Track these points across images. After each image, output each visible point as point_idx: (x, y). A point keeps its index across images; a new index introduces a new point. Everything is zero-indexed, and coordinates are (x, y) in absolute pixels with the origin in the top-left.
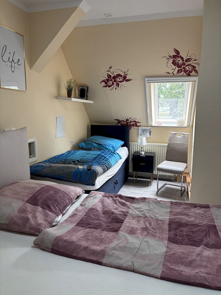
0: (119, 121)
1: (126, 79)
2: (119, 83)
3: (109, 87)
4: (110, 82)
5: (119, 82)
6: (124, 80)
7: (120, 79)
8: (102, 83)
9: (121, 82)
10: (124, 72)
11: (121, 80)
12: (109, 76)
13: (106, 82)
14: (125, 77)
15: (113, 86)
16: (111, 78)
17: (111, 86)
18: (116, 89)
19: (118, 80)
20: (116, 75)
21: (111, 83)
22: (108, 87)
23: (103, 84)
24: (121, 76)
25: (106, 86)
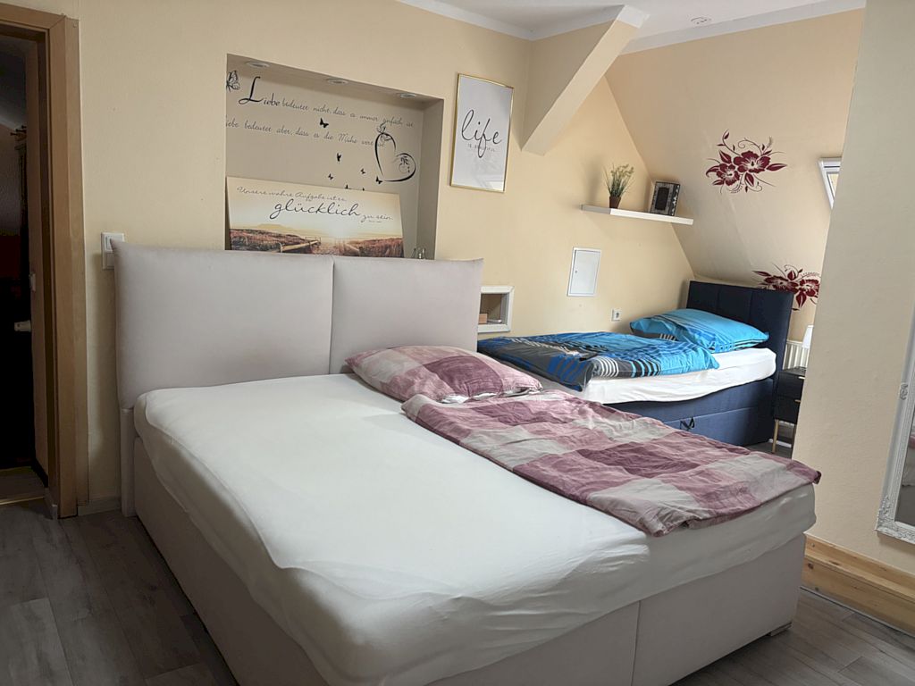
0: (770, 279)
1: (770, 164)
2: (752, 174)
3: (729, 183)
4: (729, 173)
5: (750, 171)
6: (764, 166)
7: (753, 164)
8: (709, 174)
9: (757, 171)
10: (761, 147)
11: (756, 166)
12: (726, 157)
13: (720, 170)
14: (765, 160)
15: (738, 182)
16: (730, 162)
17: (733, 182)
18: (746, 189)
19: (749, 166)
20: (742, 154)
21: (733, 175)
22: (725, 184)
23: (714, 176)
24: (756, 156)
25: (721, 183)
